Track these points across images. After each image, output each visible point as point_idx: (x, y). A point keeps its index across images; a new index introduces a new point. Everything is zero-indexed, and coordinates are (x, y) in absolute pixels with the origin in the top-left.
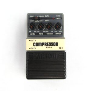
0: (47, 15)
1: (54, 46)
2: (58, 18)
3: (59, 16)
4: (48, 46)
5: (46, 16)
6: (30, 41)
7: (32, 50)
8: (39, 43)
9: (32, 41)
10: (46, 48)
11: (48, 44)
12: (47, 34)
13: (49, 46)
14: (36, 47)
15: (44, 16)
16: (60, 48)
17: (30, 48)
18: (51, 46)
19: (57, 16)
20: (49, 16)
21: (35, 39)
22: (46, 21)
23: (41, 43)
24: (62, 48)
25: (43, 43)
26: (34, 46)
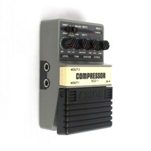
0: (84, 25)
1: (101, 78)
3: (99, 29)
4: (94, 78)
5: (84, 27)
6: (72, 70)
7: (74, 85)
8: (83, 74)
9: (75, 70)
10: (92, 81)
11: (94, 76)
12: (84, 57)
13: (95, 79)
14: (79, 80)
15: (80, 27)
16: (107, 81)
17: (71, 83)
18: (98, 79)
20: (87, 27)
21: (78, 68)
23: (86, 74)
24: (109, 81)
25: (88, 74)
26: (77, 78)
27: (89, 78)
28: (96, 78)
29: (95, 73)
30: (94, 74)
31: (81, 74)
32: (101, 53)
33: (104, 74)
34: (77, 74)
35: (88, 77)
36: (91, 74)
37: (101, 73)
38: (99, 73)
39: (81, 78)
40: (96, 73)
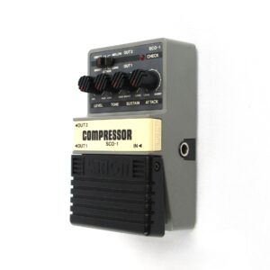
0: (127, 49)
1: (124, 139)
2: (152, 56)
3: (155, 48)
4: (110, 139)
5: (126, 53)
6: (76, 126)
7: (80, 149)
10: (108, 144)
11: (110, 135)
12: (128, 104)
13: (112, 141)
14: (87, 142)
15: (120, 54)
16: (136, 146)
17: (76, 146)
19: (151, 49)
20: (132, 52)
22: (126, 66)
24: (140, 146)
25: (101, 131)
26: (84, 139)
27: (102, 139)
28: (115, 139)
29: (112, 129)
30: (110, 131)
31: (89, 132)
32: (159, 94)
33: (130, 131)
34: (84, 132)
35: (101, 136)
36: (106, 131)
37: (124, 131)
38: (119, 131)
39: (89, 139)
40: (114, 131)
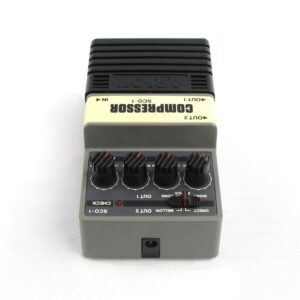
1: (123, 105)
2: (103, 203)
3: (97, 211)
4: (145, 105)
6: (205, 118)
7: (196, 97)
8: (174, 111)
9: (198, 118)
10: (149, 101)
11: (145, 108)
13: (141, 104)
16: (105, 100)
17: (203, 100)
18: (134, 104)
19: (105, 211)
20: (137, 211)
21: (188, 121)
22: (148, 196)
23: (167, 111)
